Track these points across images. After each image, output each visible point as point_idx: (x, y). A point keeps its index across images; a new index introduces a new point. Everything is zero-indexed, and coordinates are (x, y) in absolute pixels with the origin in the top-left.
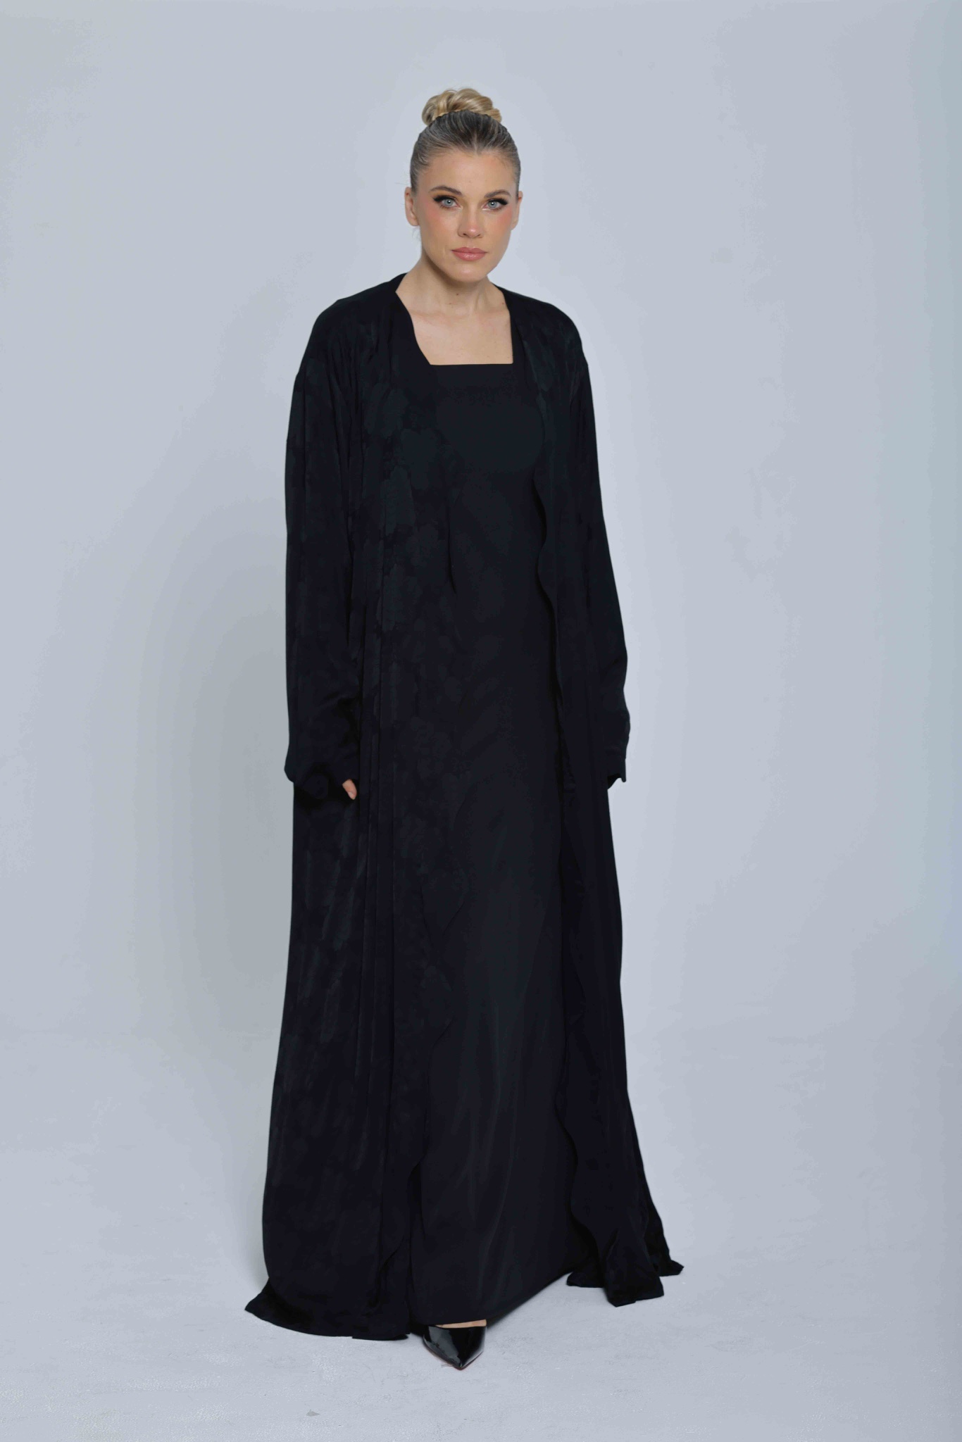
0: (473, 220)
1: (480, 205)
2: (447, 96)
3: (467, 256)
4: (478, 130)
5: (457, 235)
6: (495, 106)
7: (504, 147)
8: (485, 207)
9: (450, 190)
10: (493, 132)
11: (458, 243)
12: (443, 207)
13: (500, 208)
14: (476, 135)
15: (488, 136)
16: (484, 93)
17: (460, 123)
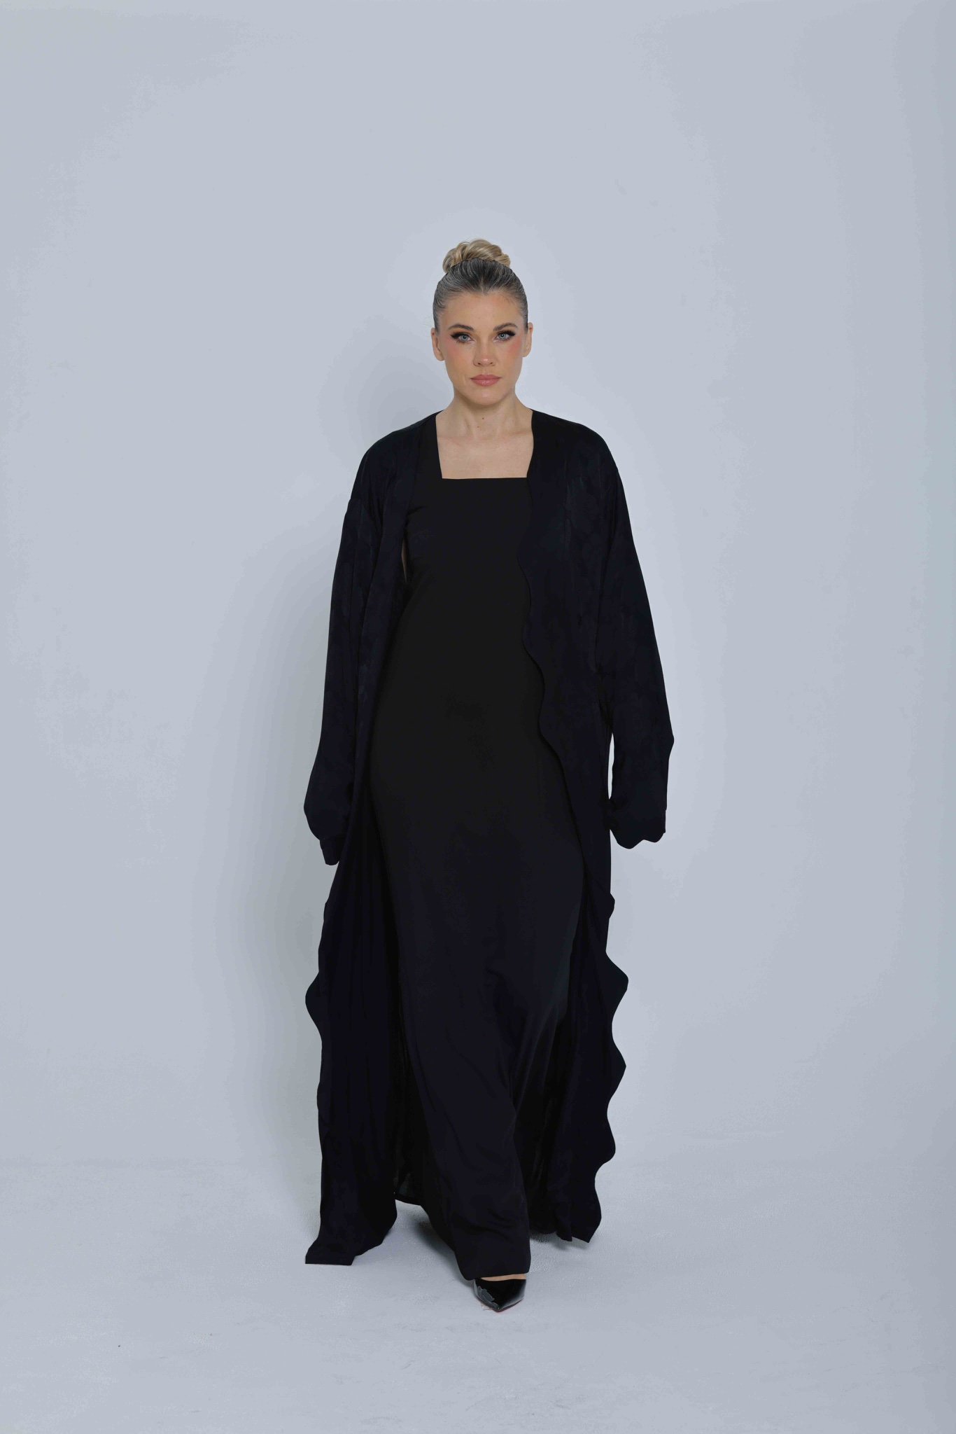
0: (485, 351)
1: (490, 338)
2: (461, 248)
3: (484, 382)
4: (484, 274)
5: (473, 365)
6: (504, 252)
7: (510, 285)
8: (496, 339)
9: (463, 327)
10: (498, 275)
11: (475, 372)
12: (460, 341)
13: (509, 339)
14: (482, 279)
15: (493, 278)
16: (493, 242)
17: (469, 269)
